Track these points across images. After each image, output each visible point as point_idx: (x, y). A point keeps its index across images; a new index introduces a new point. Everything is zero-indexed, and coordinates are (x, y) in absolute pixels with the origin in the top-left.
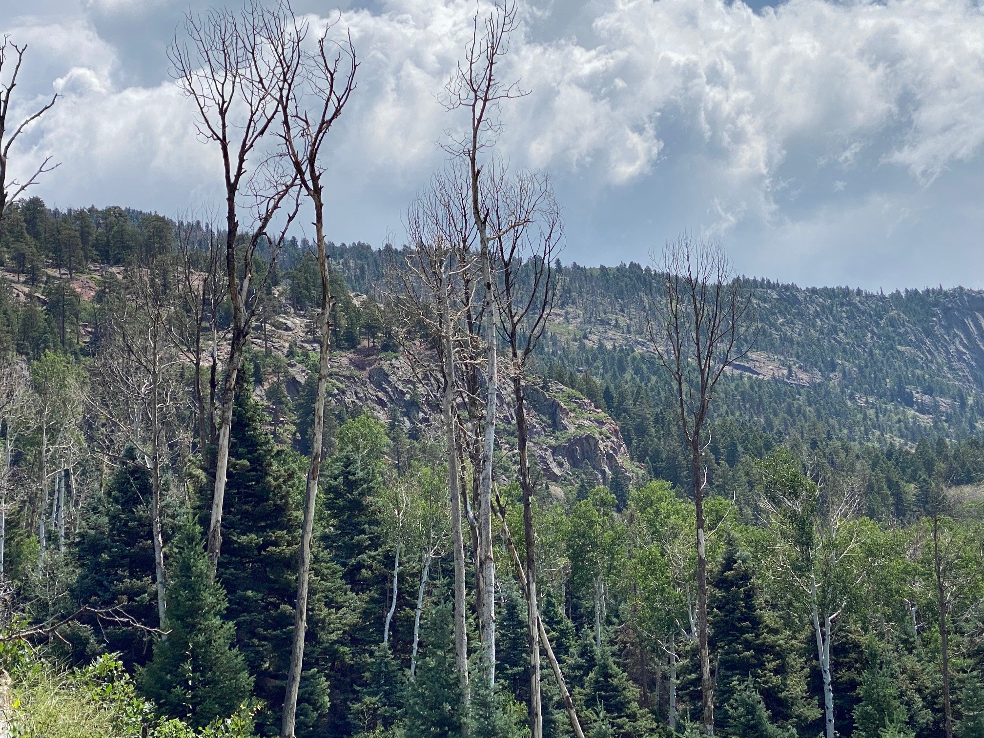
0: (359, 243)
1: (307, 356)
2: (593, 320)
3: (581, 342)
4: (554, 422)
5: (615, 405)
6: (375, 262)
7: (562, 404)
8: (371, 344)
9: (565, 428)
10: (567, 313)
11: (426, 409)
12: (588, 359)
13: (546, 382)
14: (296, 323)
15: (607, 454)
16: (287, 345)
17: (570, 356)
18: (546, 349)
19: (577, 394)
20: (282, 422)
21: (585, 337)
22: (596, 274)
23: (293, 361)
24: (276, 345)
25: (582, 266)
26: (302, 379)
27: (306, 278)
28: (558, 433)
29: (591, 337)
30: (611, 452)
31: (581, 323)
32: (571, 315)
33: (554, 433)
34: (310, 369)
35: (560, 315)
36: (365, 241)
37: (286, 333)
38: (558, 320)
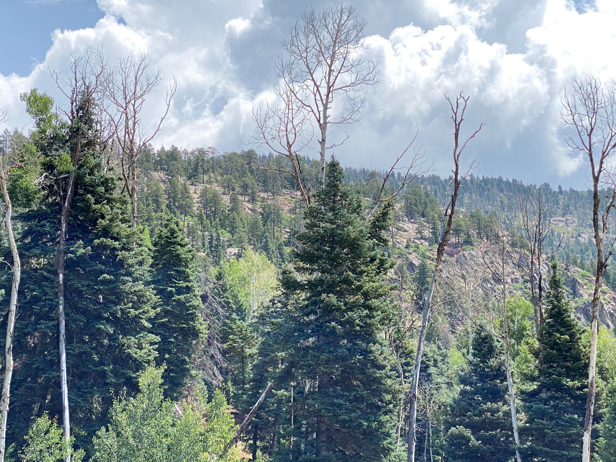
0: (433, 175)
1: (418, 247)
2: (584, 224)
3: (577, 238)
4: (574, 292)
5: (611, 281)
6: (443, 187)
7: (579, 280)
8: (457, 241)
9: (581, 296)
10: (567, 220)
11: (492, 282)
12: (582, 250)
13: (567, 265)
14: (410, 227)
15: (610, 313)
16: (405, 241)
17: (570, 248)
18: (555, 243)
19: (589, 274)
20: (404, 289)
21: (579, 236)
22: (586, 195)
23: (411, 251)
24: (398, 241)
25: (576, 190)
26: (417, 263)
27: (415, 199)
28: (577, 299)
29: (583, 235)
30: (612, 312)
31: (576, 226)
32: (570, 221)
33: (574, 298)
34: (421, 256)
35: (563, 221)
36: (436, 174)
37: (404, 233)
38: (561, 224)
